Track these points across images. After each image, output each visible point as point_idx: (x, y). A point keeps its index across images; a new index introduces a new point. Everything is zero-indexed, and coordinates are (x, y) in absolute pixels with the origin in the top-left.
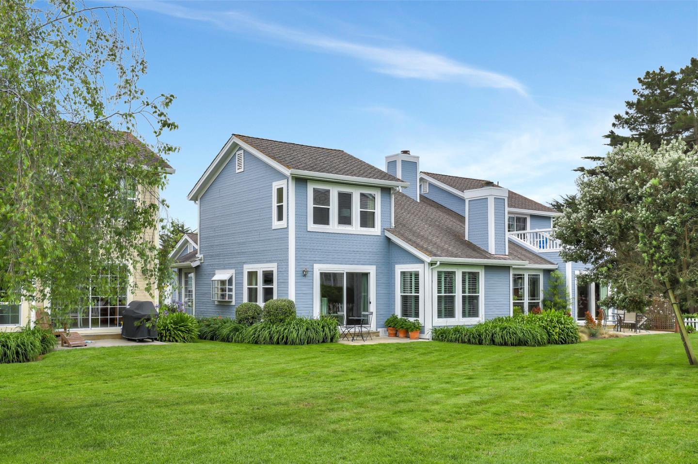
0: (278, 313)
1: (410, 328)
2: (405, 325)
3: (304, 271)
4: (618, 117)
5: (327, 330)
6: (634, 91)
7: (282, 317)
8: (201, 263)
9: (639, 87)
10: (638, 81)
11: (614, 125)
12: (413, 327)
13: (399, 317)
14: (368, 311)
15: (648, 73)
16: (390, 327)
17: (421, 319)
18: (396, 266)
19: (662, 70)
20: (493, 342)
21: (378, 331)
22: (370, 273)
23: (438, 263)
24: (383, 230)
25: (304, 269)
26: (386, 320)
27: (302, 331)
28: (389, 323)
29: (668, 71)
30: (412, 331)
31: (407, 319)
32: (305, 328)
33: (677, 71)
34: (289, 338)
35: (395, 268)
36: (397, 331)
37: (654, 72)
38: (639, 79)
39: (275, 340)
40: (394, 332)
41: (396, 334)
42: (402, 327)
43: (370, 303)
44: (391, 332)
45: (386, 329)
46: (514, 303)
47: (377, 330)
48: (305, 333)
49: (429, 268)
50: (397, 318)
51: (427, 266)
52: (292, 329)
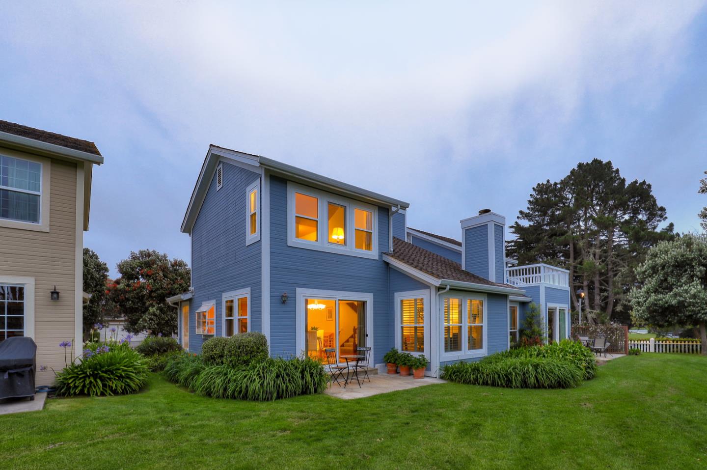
0: (241, 352)
1: (415, 365)
2: (409, 360)
3: (283, 296)
4: (521, 212)
5: (308, 376)
6: (531, 195)
7: (245, 358)
8: (193, 296)
9: (533, 193)
10: (532, 190)
11: (518, 217)
12: (418, 364)
13: (400, 351)
14: (364, 347)
15: (539, 184)
16: (390, 362)
17: (426, 354)
18: (395, 293)
19: (548, 181)
20: (525, 385)
21: (376, 367)
22: (366, 301)
23: (448, 287)
24: (382, 254)
25: (282, 294)
26: (386, 355)
27: (270, 378)
28: (388, 359)
29: (552, 182)
30: (417, 368)
31: (409, 354)
32: (274, 375)
33: (558, 181)
34: (249, 389)
35: (394, 296)
36: (397, 367)
37: (543, 183)
38: (533, 188)
39: (229, 392)
40: (394, 368)
41: (397, 370)
42: (405, 364)
43: (367, 335)
44: (391, 369)
45: (384, 364)
46: (510, 332)
47: (374, 366)
48: (274, 383)
49: (436, 294)
50: (397, 352)
51: (433, 291)
52: (254, 377)
